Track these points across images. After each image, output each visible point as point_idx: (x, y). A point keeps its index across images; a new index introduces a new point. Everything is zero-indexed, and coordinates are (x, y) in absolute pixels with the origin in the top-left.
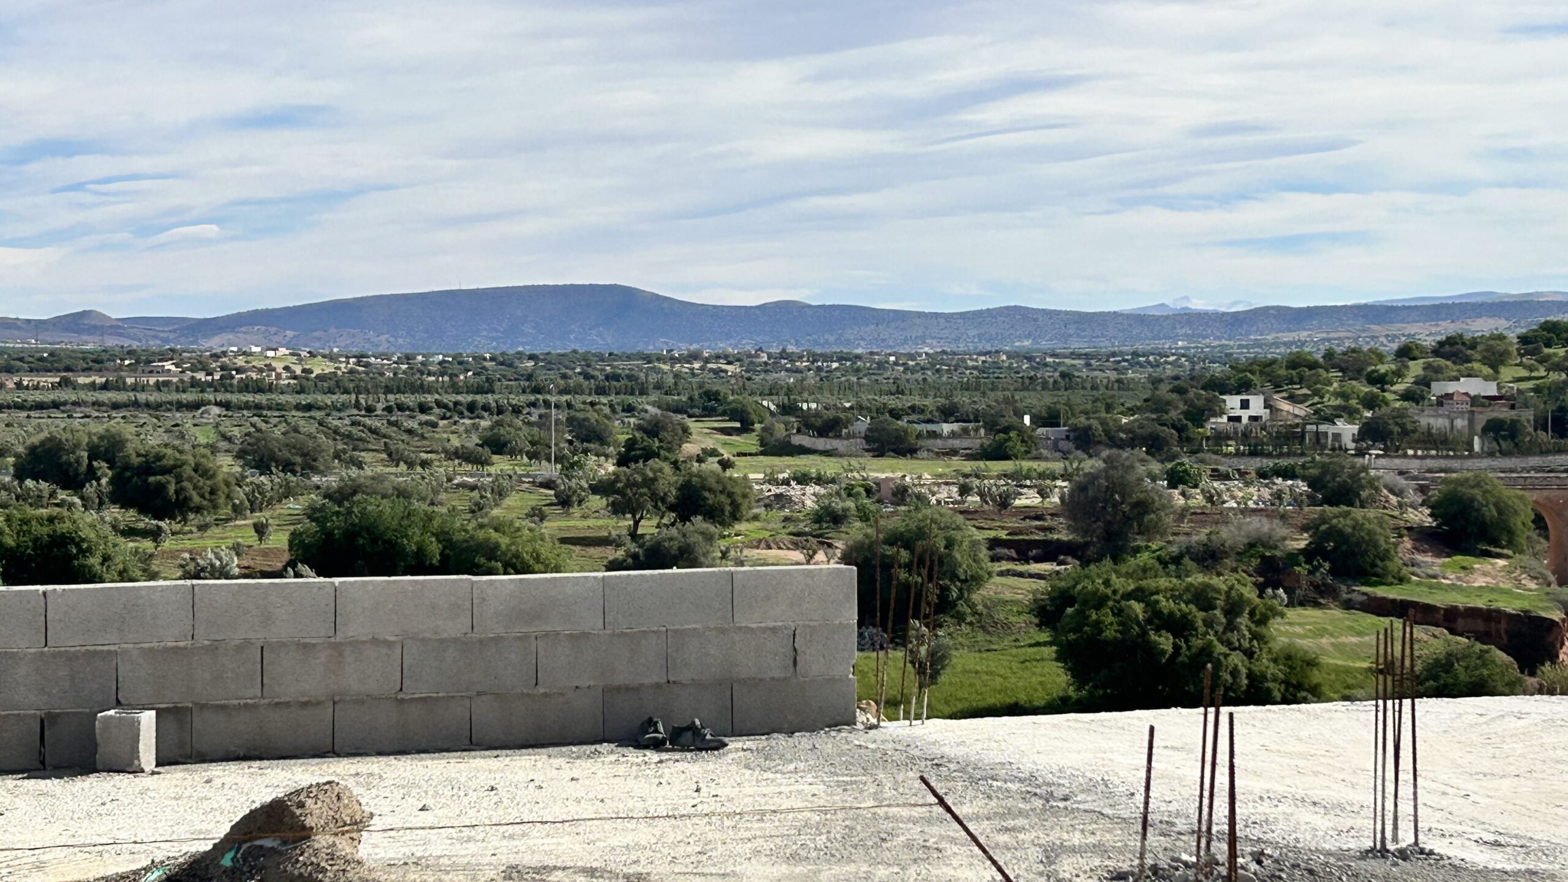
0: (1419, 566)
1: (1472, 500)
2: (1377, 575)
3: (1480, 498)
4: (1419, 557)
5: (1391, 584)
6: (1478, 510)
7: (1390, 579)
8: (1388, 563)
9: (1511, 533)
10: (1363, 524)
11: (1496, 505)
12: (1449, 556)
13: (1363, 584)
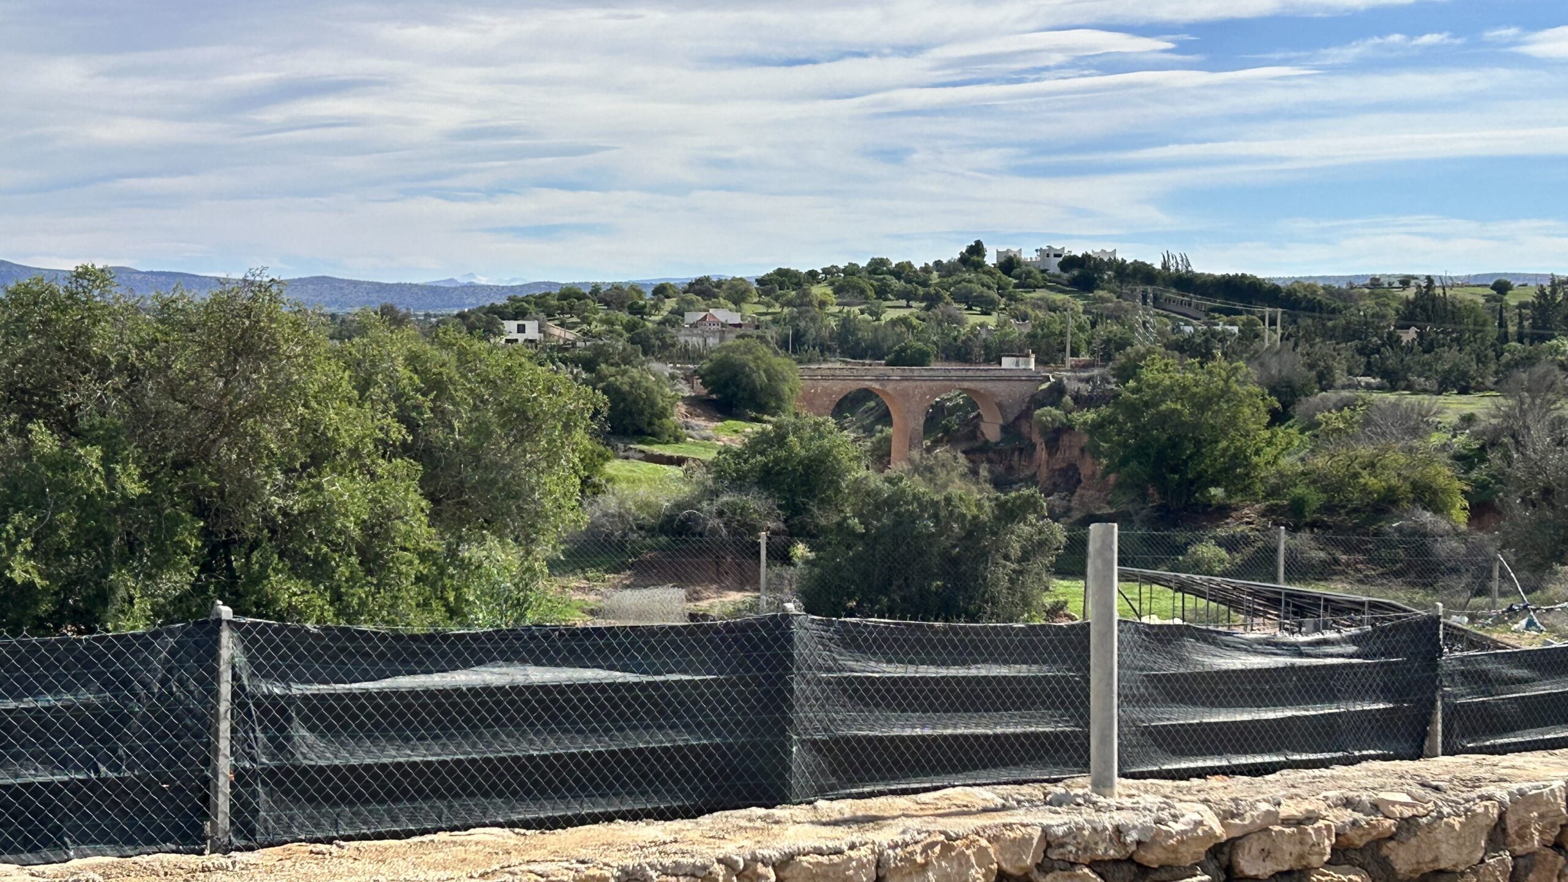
0: (693, 429)
1: (745, 365)
2: (653, 434)
3: (752, 365)
4: (694, 421)
5: (668, 443)
6: (748, 376)
7: (667, 438)
8: (664, 420)
9: (779, 399)
10: (640, 382)
11: (765, 371)
12: (721, 420)
13: (640, 443)
